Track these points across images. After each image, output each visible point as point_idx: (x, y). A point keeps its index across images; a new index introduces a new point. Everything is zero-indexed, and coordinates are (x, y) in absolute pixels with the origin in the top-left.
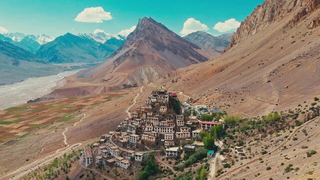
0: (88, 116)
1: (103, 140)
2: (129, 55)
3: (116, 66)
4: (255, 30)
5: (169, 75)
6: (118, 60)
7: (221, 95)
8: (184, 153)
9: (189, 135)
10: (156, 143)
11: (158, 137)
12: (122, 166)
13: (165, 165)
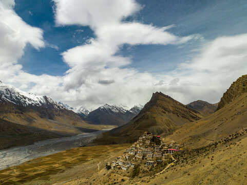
2: (144, 117)
3: (135, 126)
6: (137, 121)
8: (156, 164)
9: (161, 156)
10: (143, 159)
11: (144, 156)
12: (124, 169)
13: (146, 169)
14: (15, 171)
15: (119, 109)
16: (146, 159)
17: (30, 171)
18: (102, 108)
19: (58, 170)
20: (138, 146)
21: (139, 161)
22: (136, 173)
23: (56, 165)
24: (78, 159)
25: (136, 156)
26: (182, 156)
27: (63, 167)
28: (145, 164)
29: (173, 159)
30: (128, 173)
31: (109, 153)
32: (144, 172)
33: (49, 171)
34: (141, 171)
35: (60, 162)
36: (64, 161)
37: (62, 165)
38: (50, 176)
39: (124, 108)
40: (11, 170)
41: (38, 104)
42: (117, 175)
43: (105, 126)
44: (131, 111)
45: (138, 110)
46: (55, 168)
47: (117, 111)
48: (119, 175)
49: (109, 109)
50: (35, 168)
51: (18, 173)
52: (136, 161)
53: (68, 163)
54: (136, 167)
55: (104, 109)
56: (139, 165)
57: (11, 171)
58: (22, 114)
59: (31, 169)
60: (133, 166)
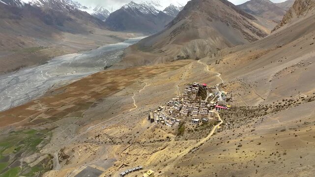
0: (149, 85)
1: (159, 109)
2: (184, 27)
3: (172, 38)
4: (306, 12)
5: (215, 55)
6: (174, 32)
7: (240, 85)
8: (201, 123)
9: (207, 113)
10: (188, 115)
11: (189, 112)
12: (169, 126)
13: (191, 127)
14: (41, 105)
15: (150, 10)
16: (191, 116)
17: (57, 105)
18: (126, 7)
19: (88, 103)
20: (183, 100)
21: (184, 118)
22: (181, 132)
23: (85, 97)
24: (108, 88)
25: (180, 112)
26: (229, 117)
27: (93, 100)
28: (190, 121)
29: (220, 119)
30: (173, 130)
31: (142, 79)
32: (189, 131)
33: (79, 104)
34: (186, 129)
35: (87, 92)
36: (92, 90)
37: (92, 97)
38: (82, 111)
39: (157, 8)
40: (35, 104)
41: (39, 4)
42: (161, 130)
43: (132, 34)
44: (165, 12)
45: (175, 10)
46: (84, 100)
47: (147, 12)
48: (164, 131)
49: (136, 9)
50: (62, 101)
51: (44, 108)
52: (180, 117)
53: (98, 94)
54: (181, 124)
55: (129, 9)
56: (184, 123)
57: (36, 106)
58: (20, 19)
59: (58, 103)
60: (177, 123)
